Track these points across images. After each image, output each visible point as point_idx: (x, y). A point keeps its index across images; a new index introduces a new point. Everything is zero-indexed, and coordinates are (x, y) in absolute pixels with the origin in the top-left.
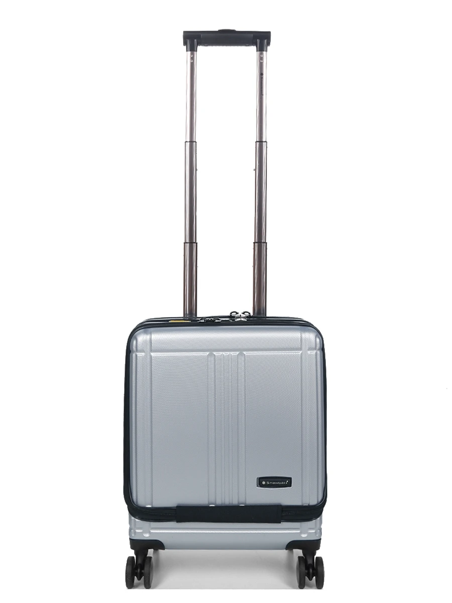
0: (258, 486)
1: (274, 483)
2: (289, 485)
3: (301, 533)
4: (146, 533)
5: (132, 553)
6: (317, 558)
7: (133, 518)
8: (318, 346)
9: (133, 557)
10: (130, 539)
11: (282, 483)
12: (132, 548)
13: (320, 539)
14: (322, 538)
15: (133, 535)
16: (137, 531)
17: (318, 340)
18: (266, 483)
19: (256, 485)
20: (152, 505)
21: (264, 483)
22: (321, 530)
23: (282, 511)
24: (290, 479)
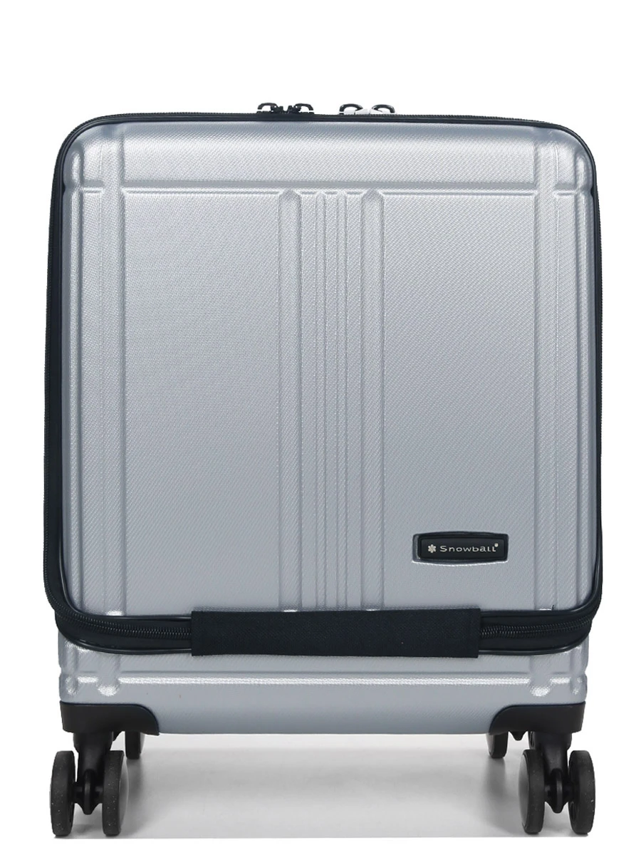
0: (415, 559)
1: (459, 549)
2: (502, 555)
3: (532, 685)
4: (106, 685)
5: (67, 742)
6: (574, 753)
7: (70, 646)
8: (582, 181)
9: (71, 753)
10: (61, 702)
11: (483, 549)
12: (67, 727)
13: (583, 704)
14: (587, 700)
15: (70, 691)
16: (83, 680)
17: (581, 165)
18: (438, 549)
19: (411, 557)
20: (124, 609)
21: (432, 549)
22: (584, 679)
23: (483, 625)
24: (503, 538)
